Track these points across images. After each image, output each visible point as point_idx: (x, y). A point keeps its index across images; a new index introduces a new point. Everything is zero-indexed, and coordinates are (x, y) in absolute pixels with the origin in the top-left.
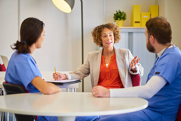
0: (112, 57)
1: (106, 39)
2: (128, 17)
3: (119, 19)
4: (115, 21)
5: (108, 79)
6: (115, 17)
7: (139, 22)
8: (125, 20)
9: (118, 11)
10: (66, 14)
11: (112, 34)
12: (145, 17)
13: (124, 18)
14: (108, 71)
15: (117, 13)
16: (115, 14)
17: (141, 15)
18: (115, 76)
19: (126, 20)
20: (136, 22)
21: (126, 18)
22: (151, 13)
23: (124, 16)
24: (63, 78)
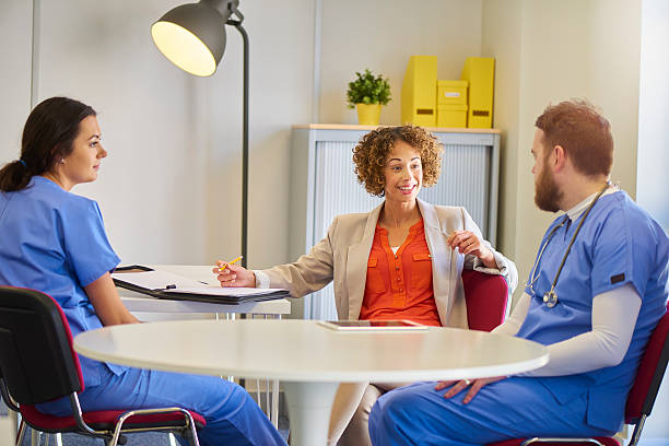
0: (411, 229)
1: (399, 175)
2: (394, 93)
3: (366, 99)
4: (353, 107)
5: (396, 292)
6: (355, 92)
7: (430, 112)
8: (385, 104)
9: (363, 73)
10: (190, 80)
11: (419, 162)
12: (451, 94)
13: (383, 98)
14: (398, 264)
15: (362, 81)
16: (352, 85)
17: (437, 87)
18: (419, 280)
19: (389, 103)
20: (420, 112)
21: (389, 97)
22: (469, 84)
23: (383, 92)
24: (245, 283)
